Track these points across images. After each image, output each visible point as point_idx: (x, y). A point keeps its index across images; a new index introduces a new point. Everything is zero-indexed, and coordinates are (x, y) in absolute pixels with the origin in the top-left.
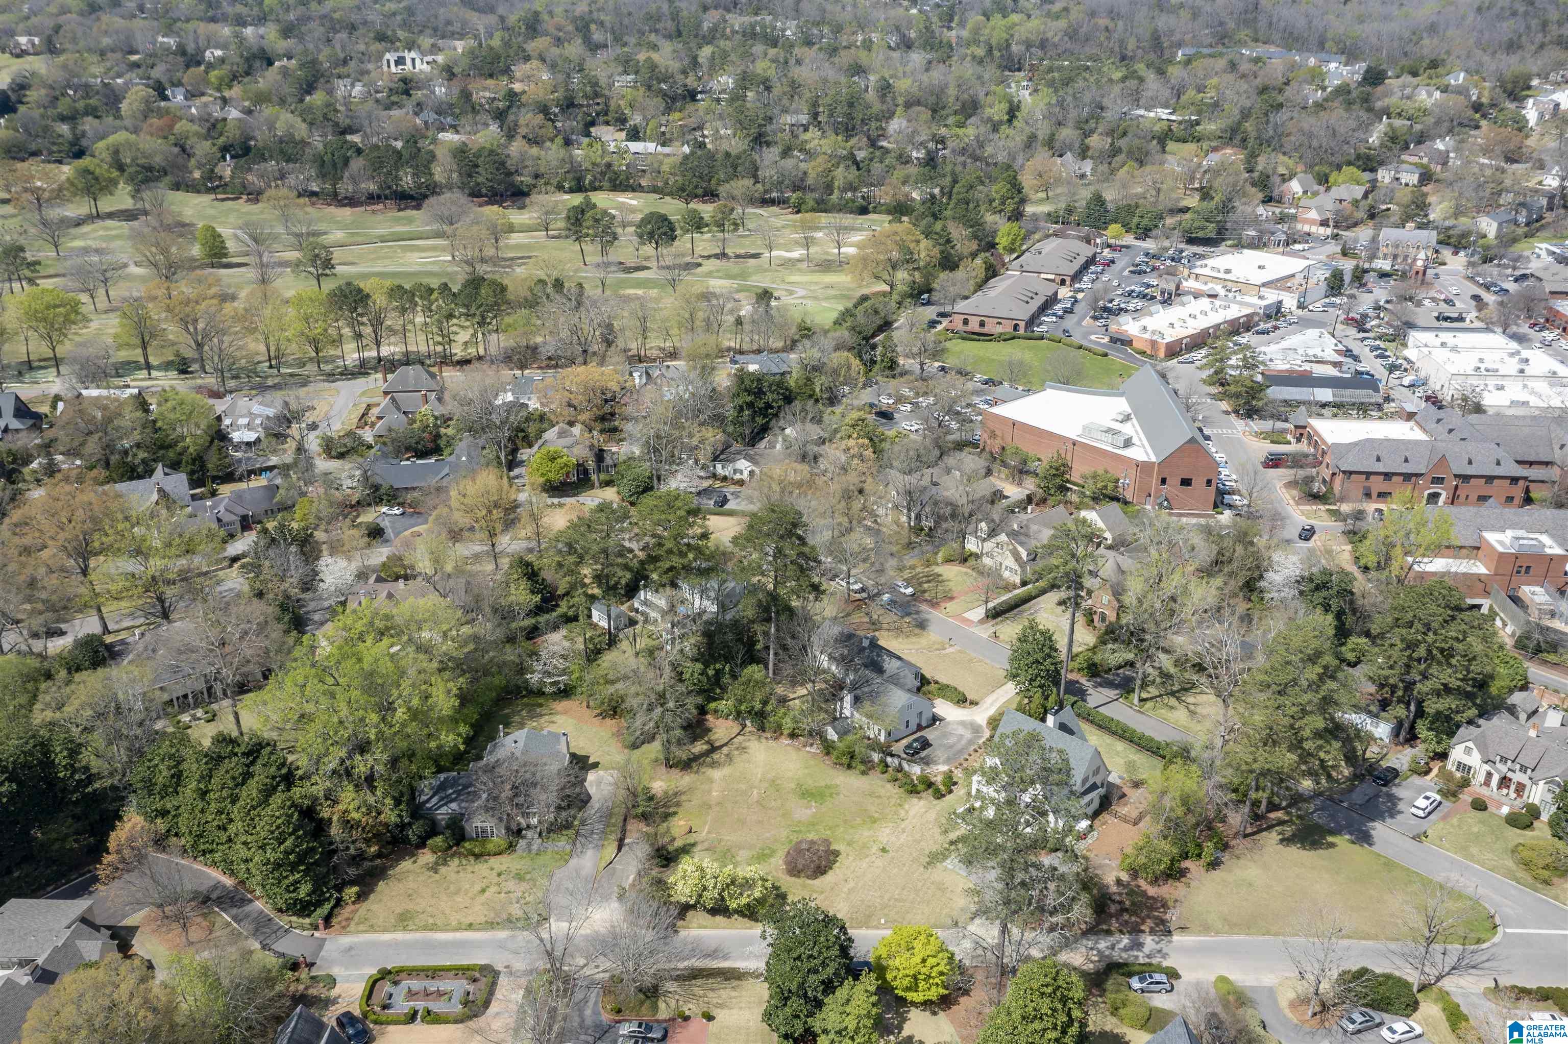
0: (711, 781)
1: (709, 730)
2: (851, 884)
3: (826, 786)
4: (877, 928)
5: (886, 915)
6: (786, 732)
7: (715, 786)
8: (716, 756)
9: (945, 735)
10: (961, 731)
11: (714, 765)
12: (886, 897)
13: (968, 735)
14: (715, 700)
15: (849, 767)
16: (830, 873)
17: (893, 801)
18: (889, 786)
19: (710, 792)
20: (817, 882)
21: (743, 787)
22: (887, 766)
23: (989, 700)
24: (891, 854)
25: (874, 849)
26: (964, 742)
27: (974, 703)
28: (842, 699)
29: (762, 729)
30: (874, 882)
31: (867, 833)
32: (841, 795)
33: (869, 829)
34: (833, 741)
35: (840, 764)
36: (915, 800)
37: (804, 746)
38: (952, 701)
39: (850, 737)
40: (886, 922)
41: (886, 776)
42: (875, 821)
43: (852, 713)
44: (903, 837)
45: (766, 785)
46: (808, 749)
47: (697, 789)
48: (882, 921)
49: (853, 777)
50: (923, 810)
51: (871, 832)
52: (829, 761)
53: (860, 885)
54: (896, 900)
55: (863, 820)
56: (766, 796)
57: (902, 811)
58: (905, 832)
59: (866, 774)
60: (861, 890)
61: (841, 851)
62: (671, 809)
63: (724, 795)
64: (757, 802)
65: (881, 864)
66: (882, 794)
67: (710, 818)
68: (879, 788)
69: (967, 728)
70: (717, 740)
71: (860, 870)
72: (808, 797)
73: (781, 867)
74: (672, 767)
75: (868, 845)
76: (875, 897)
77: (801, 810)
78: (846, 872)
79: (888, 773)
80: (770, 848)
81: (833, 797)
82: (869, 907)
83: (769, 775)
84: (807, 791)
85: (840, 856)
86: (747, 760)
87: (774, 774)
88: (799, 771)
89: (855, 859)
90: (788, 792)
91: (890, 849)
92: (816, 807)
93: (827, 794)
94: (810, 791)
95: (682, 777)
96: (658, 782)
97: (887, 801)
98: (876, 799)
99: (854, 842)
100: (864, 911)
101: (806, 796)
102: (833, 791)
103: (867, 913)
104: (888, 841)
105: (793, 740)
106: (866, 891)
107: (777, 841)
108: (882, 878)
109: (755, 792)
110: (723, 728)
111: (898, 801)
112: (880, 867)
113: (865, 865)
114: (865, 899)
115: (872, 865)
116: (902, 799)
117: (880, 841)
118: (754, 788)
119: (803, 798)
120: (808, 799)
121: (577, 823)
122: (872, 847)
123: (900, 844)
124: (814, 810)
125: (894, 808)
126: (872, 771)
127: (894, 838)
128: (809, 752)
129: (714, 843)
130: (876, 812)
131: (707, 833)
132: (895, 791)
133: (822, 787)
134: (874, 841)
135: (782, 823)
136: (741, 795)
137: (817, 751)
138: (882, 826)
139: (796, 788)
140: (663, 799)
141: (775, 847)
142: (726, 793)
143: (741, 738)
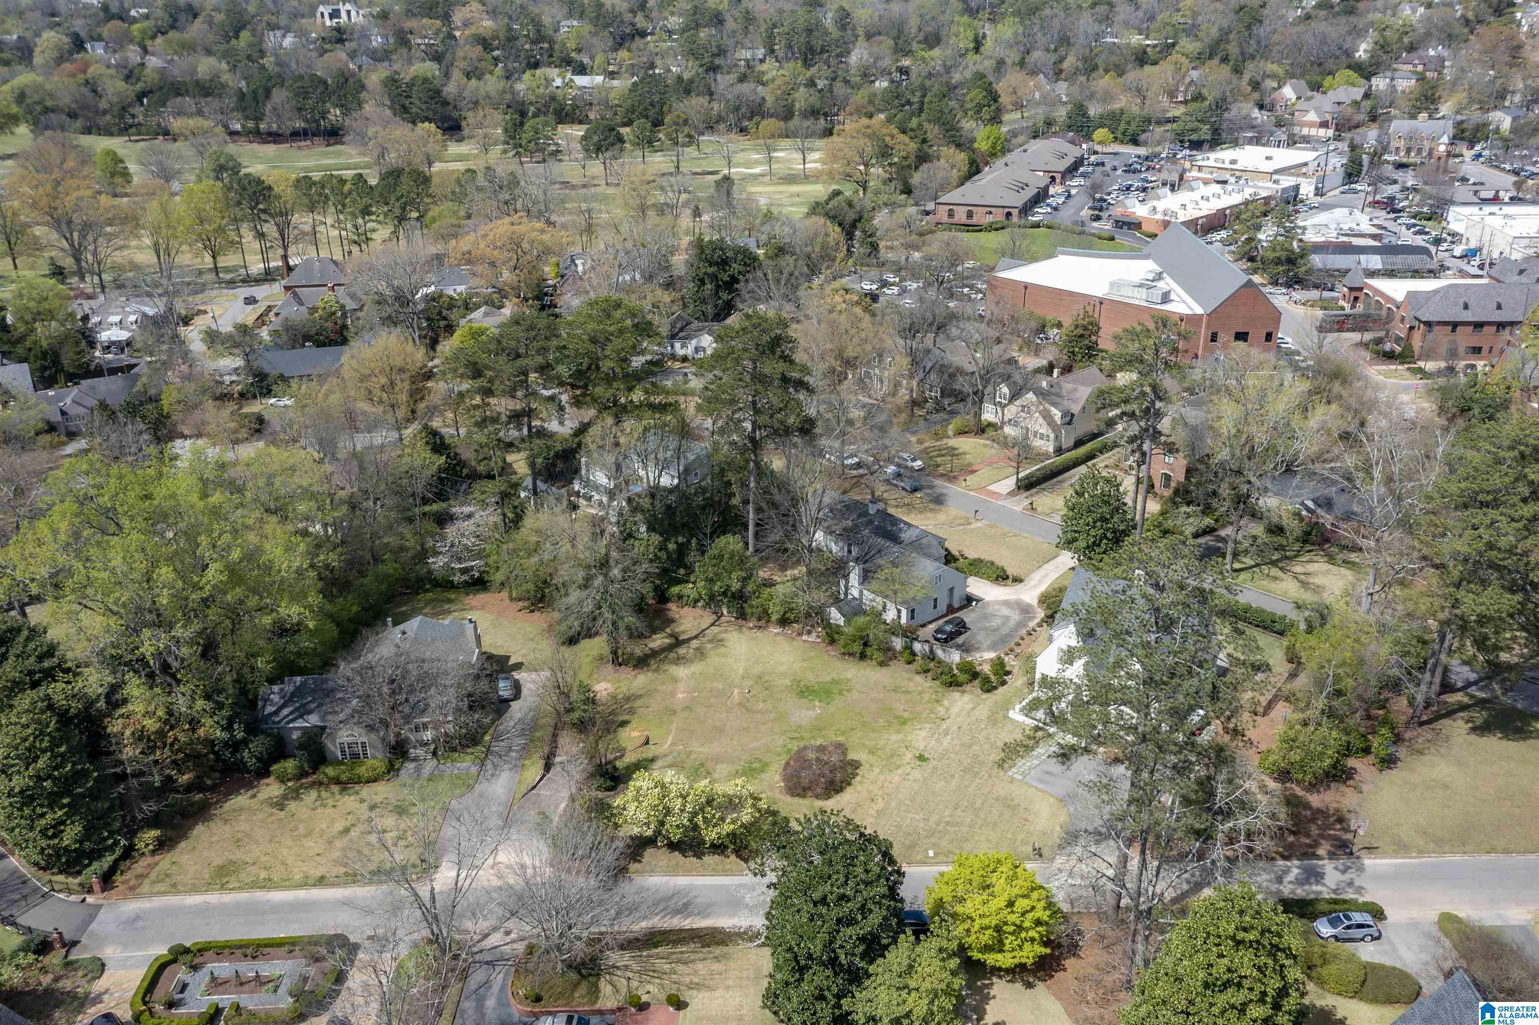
0: (676, 680)
1: (672, 621)
2: (881, 804)
3: (833, 682)
4: (923, 863)
5: (934, 846)
6: (774, 617)
7: (681, 687)
8: (682, 651)
9: (986, 617)
10: (1005, 611)
11: (678, 661)
12: (934, 818)
13: (1016, 616)
14: (679, 582)
15: (863, 656)
16: (849, 790)
17: (926, 696)
18: (919, 678)
19: (673, 694)
20: (830, 802)
21: (719, 686)
22: (914, 654)
23: (1036, 576)
24: (933, 763)
25: (909, 756)
26: (1011, 624)
27: (1017, 580)
28: (846, 577)
29: (742, 616)
30: (913, 800)
31: (894, 737)
32: (855, 692)
33: (898, 732)
34: (838, 626)
35: (850, 654)
36: (956, 695)
37: (800, 634)
38: (988, 578)
39: (861, 620)
40: (936, 854)
41: (915, 666)
42: (904, 723)
43: (861, 593)
44: (946, 741)
45: (751, 682)
46: (805, 637)
47: (656, 691)
48: (931, 853)
49: (868, 670)
50: (970, 706)
51: (901, 736)
52: (833, 651)
53: (893, 804)
54: (947, 823)
55: (887, 721)
56: (751, 697)
57: (940, 709)
58: (948, 734)
59: (887, 665)
60: (895, 812)
61: (862, 761)
62: (621, 718)
63: (694, 697)
64: (739, 704)
65: (919, 776)
66: (910, 689)
67: (674, 727)
68: (906, 682)
69: (1013, 608)
70: (683, 632)
71: (891, 785)
72: (810, 695)
73: (778, 785)
74: (621, 665)
75: (899, 753)
76: (917, 821)
77: (801, 712)
78: (871, 788)
79: (916, 663)
80: (761, 760)
81: (843, 695)
82: (909, 834)
83: (754, 671)
84: (807, 688)
85: (862, 768)
86: (725, 655)
87: (760, 669)
88: (795, 665)
89: (883, 771)
90: (781, 691)
91: (930, 756)
92: (820, 707)
93: (835, 691)
94: (811, 688)
95: (635, 677)
96: (601, 683)
97: (919, 697)
98: (902, 695)
99: (879, 749)
100: (903, 841)
101: (806, 694)
102: (843, 686)
103: (907, 842)
104: (926, 747)
105: (784, 627)
106: (902, 813)
107: (770, 752)
108: (923, 794)
109: (736, 692)
110: (691, 618)
111: (934, 696)
112: (919, 780)
113: (897, 779)
114: (902, 823)
115: (907, 777)
116: (939, 694)
117: (915, 747)
118: (735, 687)
119: (803, 697)
120: (810, 697)
121: (487, 738)
122: (904, 755)
123: (944, 750)
124: (819, 711)
125: (929, 705)
126: (894, 661)
127: (934, 742)
128: (807, 641)
129: (682, 756)
130: (905, 710)
131: (670, 745)
132: (928, 685)
133: (827, 682)
134: (907, 747)
135: (776, 730)
136: (716, 697)
137: (819, 640)
138: (916, 728)
139: (792, 685)
140: (612, 705)
141: (767, 760)
142: (696, 694)
143: (715, 628)
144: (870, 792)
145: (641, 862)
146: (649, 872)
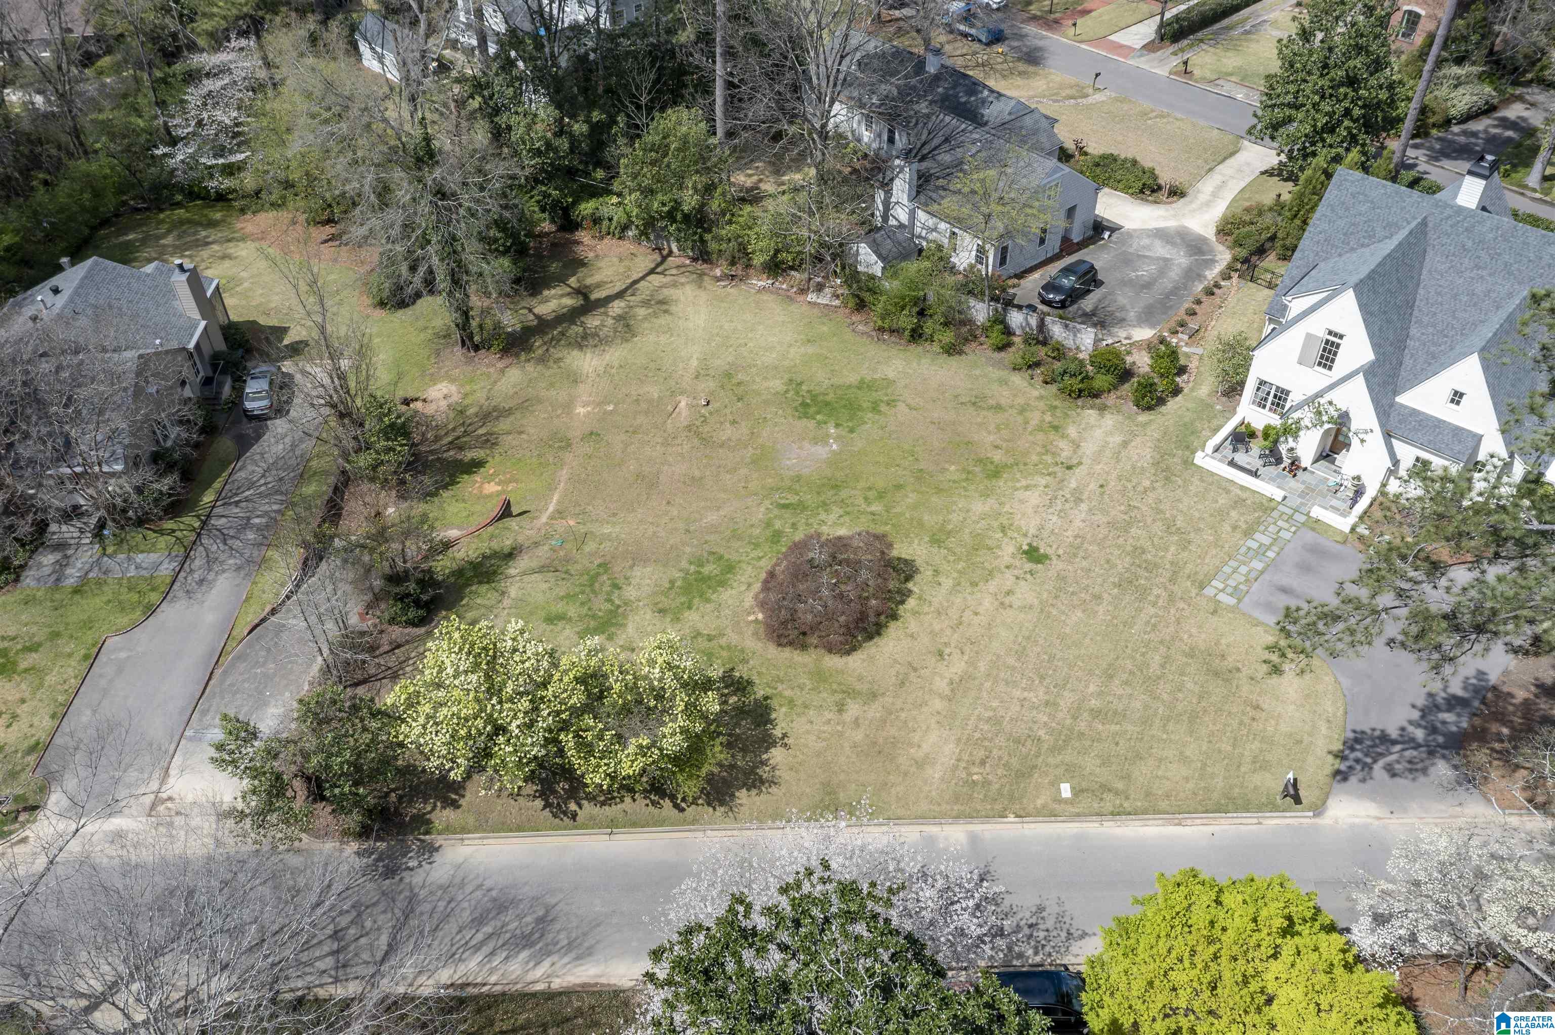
0: (575, 379)
1: (581, 263)
2: (958, 666)
3: (861, 385)
4: (1050, 814)
6: (758, 260)
7: (583, 391)
8: (592, 321)
9: (1127, 260)
10: (1160, 250)
11: (584, 341)
12: (1067, 699)
13: (1181, 259)
14: (594, 192)
15: (916, 335)
16: (893, 630)
17: (1035, 418)
18: (1018, 380)
19: (568, 407)
20: (855, 662)
21: (654, 391)
22: (1008, 332)
23: (1207, 187)
24: (1057, 565)
25: (1009, 549)
26: (1174, 274)
27: (1176, 193)
28: (887, 185)
29: (703, 256)
30: (1021, 655)
31: (979, 507)
32: (901, 406)
33: (985, 494)
34: (872, 277)
35: (892, 331)
36: (1091, 415)
37: (803, 291)
38: (1126, 189)
39: (912, 267)
40: (1077, 792)
41: (1009, 356)
42: (996, 474)
43: (912, 215)
44: (1079, 515)
45: (711, 384)
46: (812, 297)
47: (539, 401)
48: (1066, 791)
49: (925, 361)
50: (1118, 439)
51: (991, 501)
52: (862, 324)
53: (982, 666)
54: (1096, 713)
55: (964, 469)
56: (711, 413)
57: (1063, 444)
58: (1082, 501)
59: (961, 353)
60: (988, 685)
61: (919, 562)
62: (469, 455)
63: (605, 412)
64: (689, 428)
65: (1031, 599)
66: (1003, 402)
67: (564, 474)
68: (995, 386)
69: (1173, 244)
70: (598, 285)
71: (976, 620)
72: (818, 413)
73: (752, 618)
74: (477, 348)
75: (989, 542)
76: (1033, 707)
77: (800, 448)
78: (937, 627)
79: (1012, 349)
80: (721, 558)
81: (879, 412)
82: (1017, 741)
83: (718, 362)
84: (814, 398)
85: (918, 578)
86: (669, 330)
87: (730, 359)
88: (792, 350)
89: (959, 584)
90: (766, 402)
91: (1049, 551)
92: (838, 438)
93: (865, 405)
94: (821, 398)
95: (502, 371)
96: (439, 386)
97: (1020, 419)
98: (989, 414)
99: (949, 533)
100: (1006, 758)
101: (812, 410)
102: (880, 395)
103: (1014, 761)
104: (1041, 528)
105: (775, 277)
106: (1002, 687)
107: (740, 538)
108: (1041, 641)
109: (683, 404)
110: (615, 260)
111: (1048, 418)
112: (1031, 607)
113: (988, 603)
114: (1002, 713)
115: (1007, 600)
116: (1058, 413)
117: (1019, 529)
118: (681, 393)
119: (806, 416)
120: (819, 417)
121: (208, 497)
122: (999, 547)
123: (1076, 537)
124: (835, 447)
125: (1040, 436)
126: (974, 345)
127: (1055, 518)
128: (815, 304)
129: (568, 546)
130: (997, 447)
131: (552, 518)
132: (1036, 393)
133: (850, 386)
134: (1003, 529)
135: (752, 486)
136: (647, 413)
137: (837, 303)
138: (1018, 485)
139: (787, 392)
140: (454, 429)
141: (734, 557)
142: (611, 408)
143: (655, 280)
144: (933, 634)
145: (459, 807)
146: (476, 830)
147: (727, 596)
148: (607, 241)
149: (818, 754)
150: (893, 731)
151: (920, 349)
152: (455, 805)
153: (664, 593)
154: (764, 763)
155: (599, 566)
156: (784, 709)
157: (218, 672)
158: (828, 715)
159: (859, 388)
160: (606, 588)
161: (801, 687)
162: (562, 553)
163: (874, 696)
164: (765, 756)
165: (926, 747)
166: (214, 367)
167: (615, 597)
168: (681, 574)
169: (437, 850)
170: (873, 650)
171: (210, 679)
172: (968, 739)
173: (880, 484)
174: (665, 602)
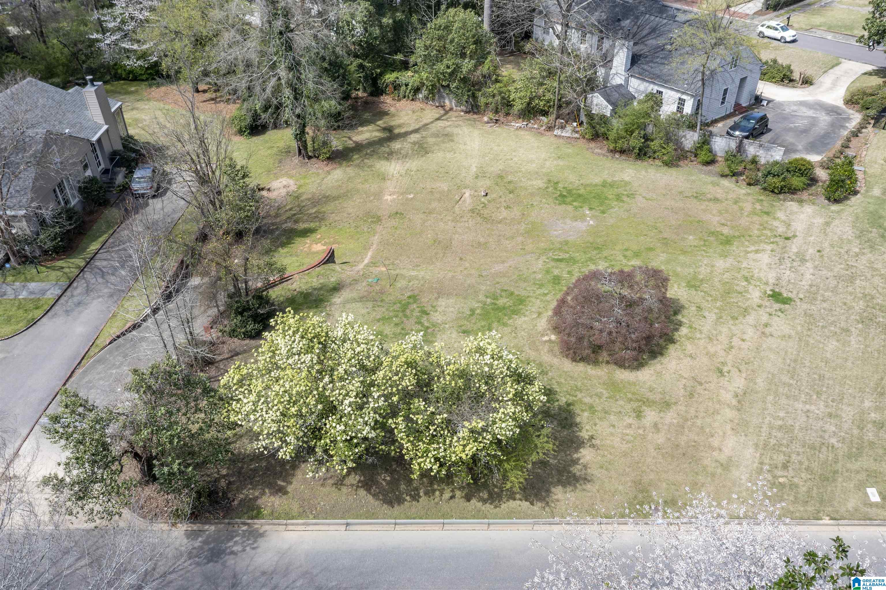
0: (383, 178)
1: (386, 114)
2: (738, 382)
3: (604, 184)
4: (864, 517)
5: (873, 476)
7: (390, 185)
8: (396, 145)
10: (807, 112)
12: (848, 413)
15: (642, 154)
17: (748, 207)
18: (726, 183)
19: (378, 195)
20: (645, 376)
21: (444, 186)
22: (712, 153)
24: (801, 306)
25: (756, 293)
26: (823, 125)
27: (807, 82)
29: (474, 108)
30: (793, 374)
31: (721, 264)
32: (639, 199)
33: (724, 255)
34: (604, 116)
35: (622, 152)
36: (792, 206)
37: (550, 128)
38: (772, 80)
40: (884, 497)
41: (716, 168)
42: (728, 241)
43: (627, 81)
44: (808, 270)
45: (488, 182)
46: (557, 132)
47: (358, 191)
48: (874, 495)
49: (651, 171)
50: (819, 221)
51: (730, 262)
52: (598, 148)
53: (761, 382)
55: (700, 239)
56: (489, 201)
57: (776, 223)
58: (806, 261)
59: (677, 166)
60: (770, 398)
61: (683, 301)
62: (302, 226)
63: (407, 199)
64: (472, 211)
65: (787, 330)
66: (718, 196)
67: (376, 239)
68: (710, 187)
69: (816, 109)
70: (399, 126)
71: (744, 345)
72: (574, 201)
73: (546, 338)
74: (310, 158)
75: (738, 288)
76: (818, 419)
77: (565, 223)
78: (712, 350)
79: (717, 165)
80: (512, 294)
81: (623, 201)
82: (813, 447)
83: (492, 169)
84: (570, 192)
85: (685, 312)
86: (452, 150)
87: (501, 167)
88: (548, 164)
89: (721, 317)
90: (532, 194)
91: (790, 295)
92: (593, 217)
93: (610, 197)
94: (575, 191)
95: (329, 173)
96: (280, 180)
97: (735, 207)
98: (711, 204)
99: (702, 280)
100: (806, 463)
101: (569, 199)
102: (620, 190)
103: (815, 465)
104: (778, 279)
105: (529, 120)
106: (783, 401)
107: (525, 280)
108: (808, 364)
109: (467, 195)
110: (410, 112)
111: (758, 206)
112: (790, 337)
113: (750, 333)
114: (790, 422)
115: (767, 330)
116: (765, 204)
117: (760, 279)
118: (465, 188)
119: (564, 203)
120: (574, 203)
121: (94, 247)
122: (747, 291)
123: (811, 286)
124: (591, 222)
125: (756, 218)
126: (686, 162)
127: (788, 272)
128: (560, 137)
129: (383, 283)
130: (723, 225)
131: (367, 265)
132: (744, 192)
133: (596, 185)
134: (746, 279)
135: (530, 247)
136: (439, 200)
137: (577, 135)
138: (749, 249)
139: (547, 188)
140: (291, 209)
141: (523, 293)
142: (412, 196)
143: (440, 123)
145: (286, 493)
146: (300, 516)
147: (520, 321)
148: (404, 102)
149: (625, 455)
150: (693, 436)
151: (645, 163)
152: (282, 491)
153: (468, 318)
154: (575, 462)
155: (409, 297)
156: (586, 414)
157: (79, 371)
158: (630, 421)
159: (604, 186)
160: (416, 314)
161: (599, 396)
162: (378, 288)
163: (666, 405)
164: (575, 456)
165: (727, 451)
166: (112, 160)
167: (424, 320)
168: (480, 305)
169: (262, 535)
170: (659, 367)
171: (70, 376)
172: (765, 445)
173: (635, 247)
174: (468, 326)
